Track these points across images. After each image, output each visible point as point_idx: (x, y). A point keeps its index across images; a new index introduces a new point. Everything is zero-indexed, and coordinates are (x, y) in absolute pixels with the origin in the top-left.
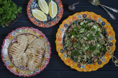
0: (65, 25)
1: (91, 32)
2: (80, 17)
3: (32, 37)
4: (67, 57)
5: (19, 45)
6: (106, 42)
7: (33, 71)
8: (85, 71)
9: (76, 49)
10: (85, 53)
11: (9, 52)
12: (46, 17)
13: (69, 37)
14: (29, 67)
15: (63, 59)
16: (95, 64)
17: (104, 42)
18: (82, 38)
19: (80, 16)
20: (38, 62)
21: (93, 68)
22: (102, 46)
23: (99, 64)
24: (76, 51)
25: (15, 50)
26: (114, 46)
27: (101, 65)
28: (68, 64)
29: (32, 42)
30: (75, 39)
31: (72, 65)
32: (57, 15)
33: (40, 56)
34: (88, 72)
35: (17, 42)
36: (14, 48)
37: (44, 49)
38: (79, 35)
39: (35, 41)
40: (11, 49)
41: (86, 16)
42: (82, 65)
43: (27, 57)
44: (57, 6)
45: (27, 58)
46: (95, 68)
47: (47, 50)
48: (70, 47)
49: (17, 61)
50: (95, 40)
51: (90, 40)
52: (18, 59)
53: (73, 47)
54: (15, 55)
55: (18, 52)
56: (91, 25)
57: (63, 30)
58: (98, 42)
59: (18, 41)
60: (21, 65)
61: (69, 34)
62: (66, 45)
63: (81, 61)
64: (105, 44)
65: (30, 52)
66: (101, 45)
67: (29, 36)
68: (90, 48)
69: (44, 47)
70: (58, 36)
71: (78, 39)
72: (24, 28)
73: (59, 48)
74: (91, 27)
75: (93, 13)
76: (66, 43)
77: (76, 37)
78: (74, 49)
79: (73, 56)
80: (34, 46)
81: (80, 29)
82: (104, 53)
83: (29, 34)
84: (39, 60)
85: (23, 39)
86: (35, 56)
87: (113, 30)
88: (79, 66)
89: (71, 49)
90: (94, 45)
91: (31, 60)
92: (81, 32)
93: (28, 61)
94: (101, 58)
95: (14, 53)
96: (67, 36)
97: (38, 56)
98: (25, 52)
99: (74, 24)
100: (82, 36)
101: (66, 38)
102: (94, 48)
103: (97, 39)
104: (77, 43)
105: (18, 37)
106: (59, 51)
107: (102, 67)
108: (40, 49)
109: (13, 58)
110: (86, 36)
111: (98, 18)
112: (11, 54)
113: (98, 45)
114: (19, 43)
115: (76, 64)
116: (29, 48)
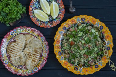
0: (64, 28)
1: (89, 35)
2: (79, 21)
3: (30, 37)
4: (65, 59)
5: (18, 44)
6: (103, 46)
7: (31, 70)
8: (82, 74)
9: (74, 52)
10: (83, 56)
11: (7, 52)
12: (48, 18)
13: (67, 40)
14: (27, 66)
15: (61, 61)
16: (91, 68)
17: (102, 46)
18: (80, 41)
19: (79, 19)
20: (36, 61)
21: (90, 72)
22: (100, 50)
23: (95, 67)
24: (73, 54)
25: (13, 49)
26: (111, 50)
27: (97, 69)
28: (65, 67)
29: (30, 42)
30: (73, 42)
31: (69, 68)
32: (58, 15)
33: (37, 55)
34: (84, 75)
35: (15, 41)
36: (12, 47)
37: (41, 48)
38: (77, 38)
39: (33, 40)
40: (9, 48)
41: (85, 19)
42: (79, 68)
43: (25, 56)
44: (59, 7)
45: (25, 58)
46: (92, 71)
47: (44, 49)
48: (67, 49)
49: (15, 60)
50: (93, 44)
51: (88, 44)
52: (17, 58)
53: (71, 50)
54: (13, 55)
55: (16, 51)
56: (90, 29)
57: (62, 33)
58: (95, 45)
59: (17, 41)
60: (19, 64)
61: (68, 37)
62: (64, 48)
63: (78, 64)
64: (102, 48)
65: (28, 51)
66: (98, 49)
67: (27, 35)
68: (87, 51)
69: (42, 46)
70: (56, 38)
71: (76, 43)
72: (22, 27)
73: (57, 50)
74: (89, 31)
75: (91, 17)
76: (64, 45)
77: (74, 40)
78: (71, 52)
79: (70, 59)
80: (31, 45)
81: (79, 32)
82: (102, 57)
83: (27, 34)
84: (37, 59)
85: (21, 39)
86: (33, 55)
87: (111, 34)
88: (76, 69)
89: (69, 51)
90: (91, 49)
91: (29, 59)
92: (79, 35)
93: (26, 60)
94: (98, 62)
95: (12, 52)
96: (65, 38)
97: (36, 55)
98: (23, 51)
99: (72, 27)
100: (80, 39)
101: (64, 41)
102: (91, 51)
103: (94, 42)
104: (75, 46)
105: (16, 37)
106: (56, 53)
107: (99, 70)
108: (38, 49)
109: (11, 57)
110: (84, 40)
111: (97, 22)
112: (9, 53)
113: (96, 49)
114: (17, 43)
115: (73, 67)
116: (27, 48)
